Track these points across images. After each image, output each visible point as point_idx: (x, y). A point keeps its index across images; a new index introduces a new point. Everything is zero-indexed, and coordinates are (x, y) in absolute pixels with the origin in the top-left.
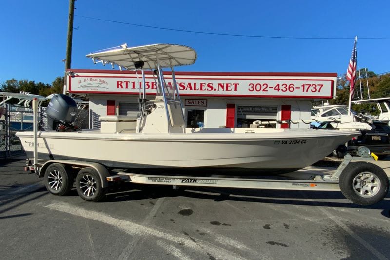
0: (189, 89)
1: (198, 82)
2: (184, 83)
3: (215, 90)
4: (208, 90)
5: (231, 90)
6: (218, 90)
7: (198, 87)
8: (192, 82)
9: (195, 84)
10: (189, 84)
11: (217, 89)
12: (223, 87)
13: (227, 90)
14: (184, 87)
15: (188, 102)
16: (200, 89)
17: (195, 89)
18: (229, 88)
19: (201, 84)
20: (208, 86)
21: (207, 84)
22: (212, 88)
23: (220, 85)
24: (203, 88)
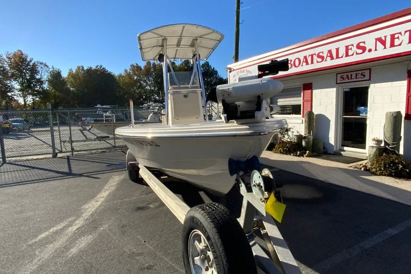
0: (329, 59)
1: (342, 46)
2: (323, 53)
3: (370, 50)
4: (357, 54)
5: (400, 45)
6: (376, 50)
7: (342, 52)
8: (333, 47)
9: (337, 50)
10: (330, 52)
11: (373, 49)
12: (383, 43)
13: (392, 45)
14: (322, 58)
15: (341, 77)
16: (344, 55)
17: (337, 57)
18: (397, 42)
19: (347, 47)
20: (358, 47)
21: (355, 45)
22: (364, 49)
23: (379, 40)
24: (350, 53)
